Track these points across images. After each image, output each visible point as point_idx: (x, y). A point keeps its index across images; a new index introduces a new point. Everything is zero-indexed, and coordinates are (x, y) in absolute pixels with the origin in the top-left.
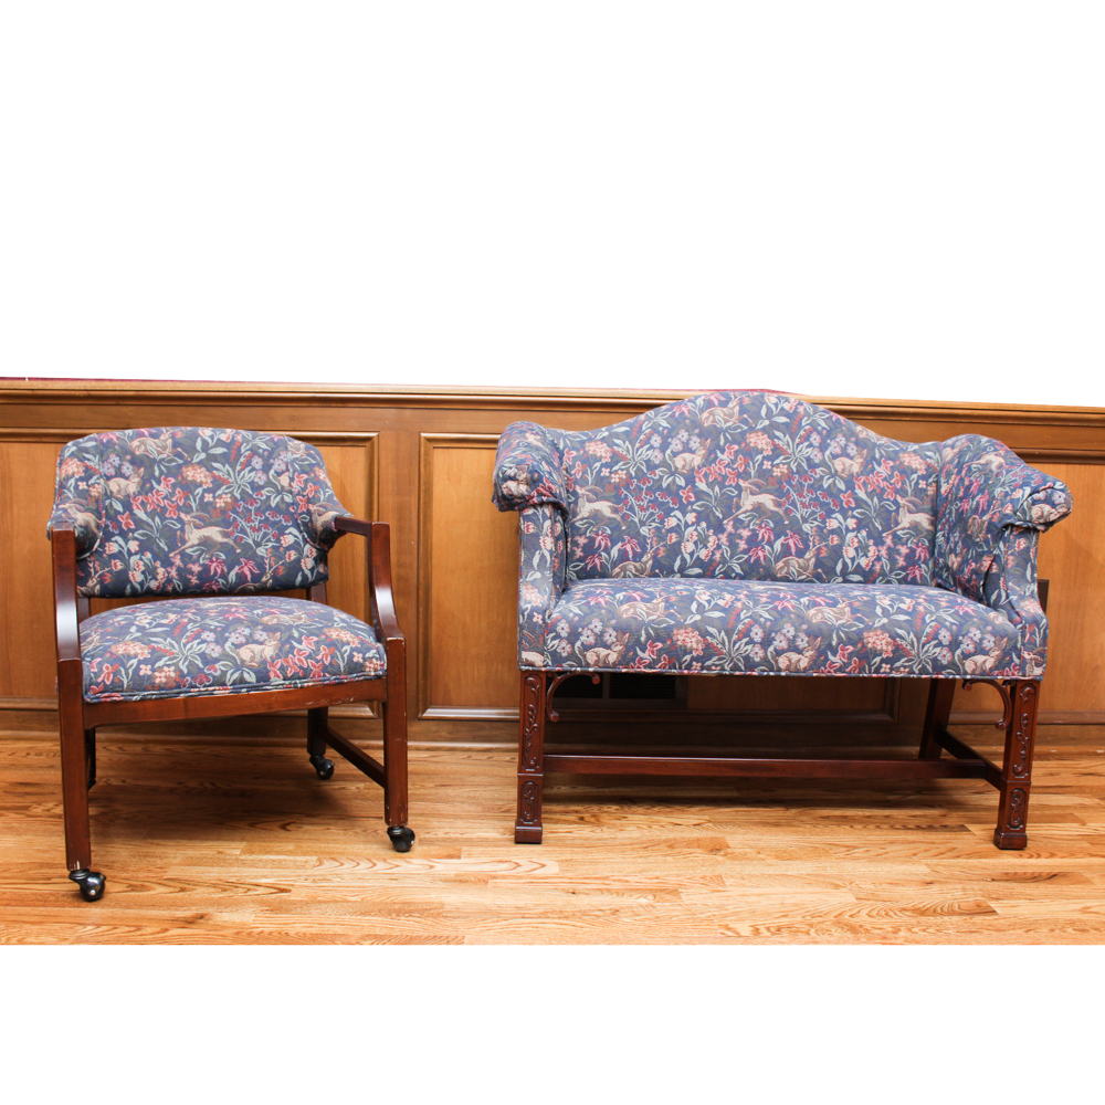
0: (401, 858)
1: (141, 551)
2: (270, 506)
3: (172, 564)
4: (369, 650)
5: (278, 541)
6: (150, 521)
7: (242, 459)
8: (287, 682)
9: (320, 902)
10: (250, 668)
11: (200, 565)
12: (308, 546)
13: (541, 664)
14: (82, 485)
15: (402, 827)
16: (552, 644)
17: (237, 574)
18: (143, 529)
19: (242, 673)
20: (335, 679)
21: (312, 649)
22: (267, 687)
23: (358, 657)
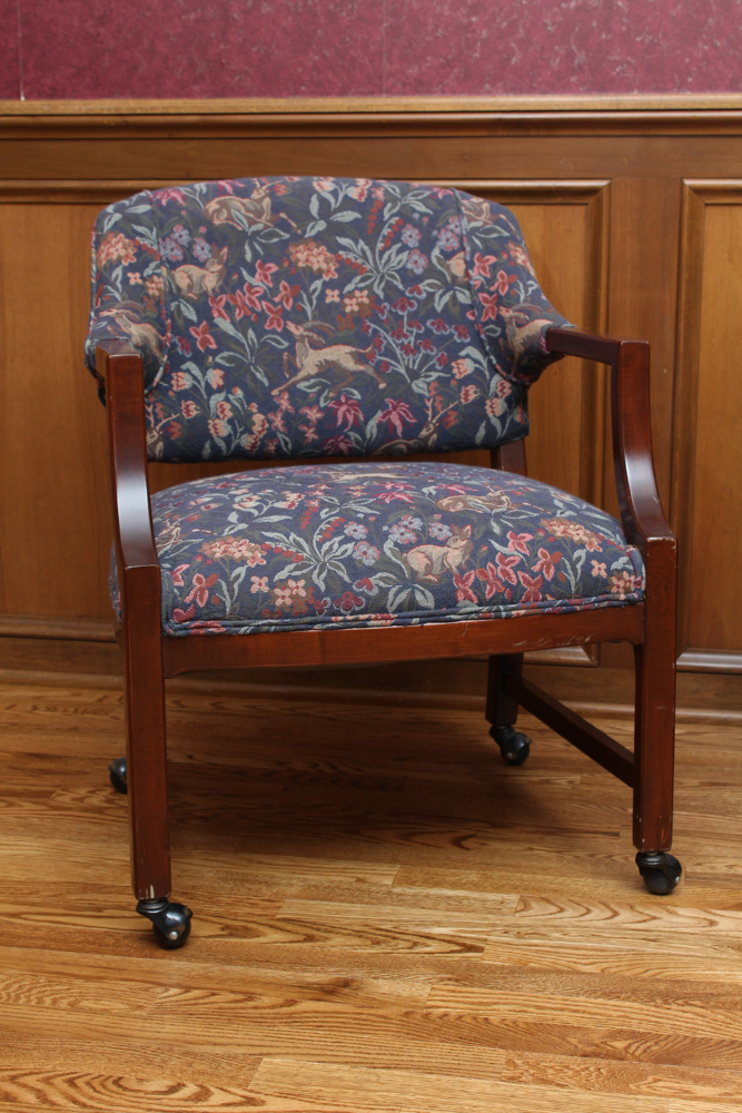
1: (227, 387)
2: (434, 309)
3: (275, 408)
4: (616, 556)
5: (448, 369)
6: (240, 336)
7: (386, 231)
8: (485, 609)
9: (534, 971)
10: (426, 584)
11: (320, 410)
12: (497, 378)
14: (134, 278)
15: (660, 854)
17: (380, 425)
18: (229, 349)
19: (413, 592)
20: (561, 605)
21: (524, 555)
22: (452, 617)
23: (600, 569)
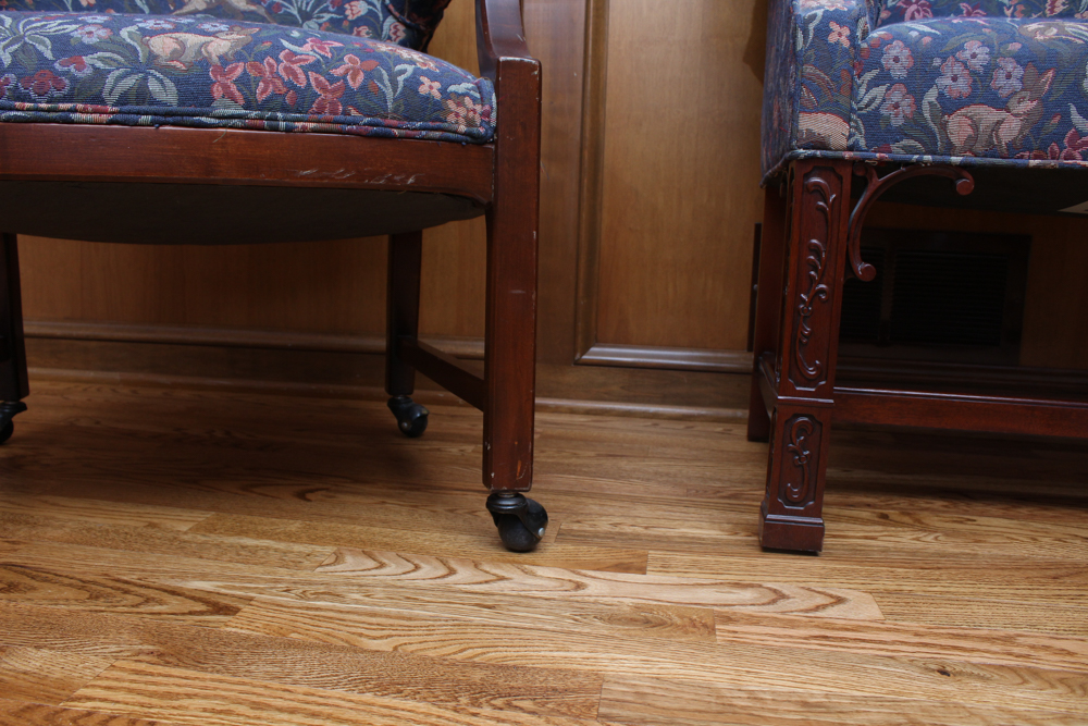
0: (513, 562)
4: (457, 82)
8: (253, 114)
10: (167, 71)
12: (390, 20)
13: (844, 143)
15: (517, 496)
16: (869, 95)
19: (145, 79)
20: (370, 124)
21: (323, 57)
22: (204, 119)
23: (431, 87)
